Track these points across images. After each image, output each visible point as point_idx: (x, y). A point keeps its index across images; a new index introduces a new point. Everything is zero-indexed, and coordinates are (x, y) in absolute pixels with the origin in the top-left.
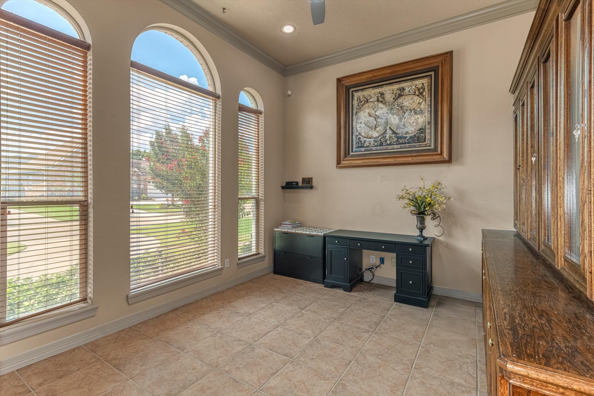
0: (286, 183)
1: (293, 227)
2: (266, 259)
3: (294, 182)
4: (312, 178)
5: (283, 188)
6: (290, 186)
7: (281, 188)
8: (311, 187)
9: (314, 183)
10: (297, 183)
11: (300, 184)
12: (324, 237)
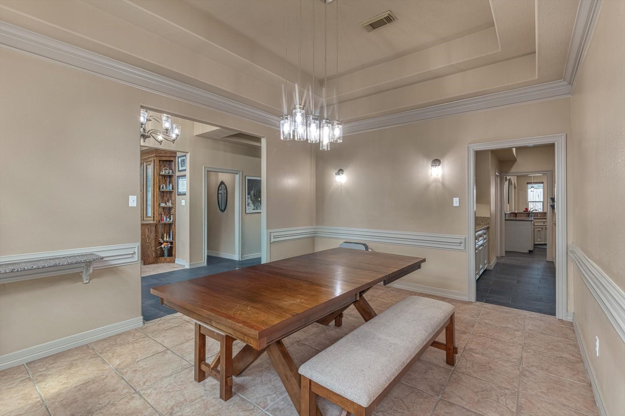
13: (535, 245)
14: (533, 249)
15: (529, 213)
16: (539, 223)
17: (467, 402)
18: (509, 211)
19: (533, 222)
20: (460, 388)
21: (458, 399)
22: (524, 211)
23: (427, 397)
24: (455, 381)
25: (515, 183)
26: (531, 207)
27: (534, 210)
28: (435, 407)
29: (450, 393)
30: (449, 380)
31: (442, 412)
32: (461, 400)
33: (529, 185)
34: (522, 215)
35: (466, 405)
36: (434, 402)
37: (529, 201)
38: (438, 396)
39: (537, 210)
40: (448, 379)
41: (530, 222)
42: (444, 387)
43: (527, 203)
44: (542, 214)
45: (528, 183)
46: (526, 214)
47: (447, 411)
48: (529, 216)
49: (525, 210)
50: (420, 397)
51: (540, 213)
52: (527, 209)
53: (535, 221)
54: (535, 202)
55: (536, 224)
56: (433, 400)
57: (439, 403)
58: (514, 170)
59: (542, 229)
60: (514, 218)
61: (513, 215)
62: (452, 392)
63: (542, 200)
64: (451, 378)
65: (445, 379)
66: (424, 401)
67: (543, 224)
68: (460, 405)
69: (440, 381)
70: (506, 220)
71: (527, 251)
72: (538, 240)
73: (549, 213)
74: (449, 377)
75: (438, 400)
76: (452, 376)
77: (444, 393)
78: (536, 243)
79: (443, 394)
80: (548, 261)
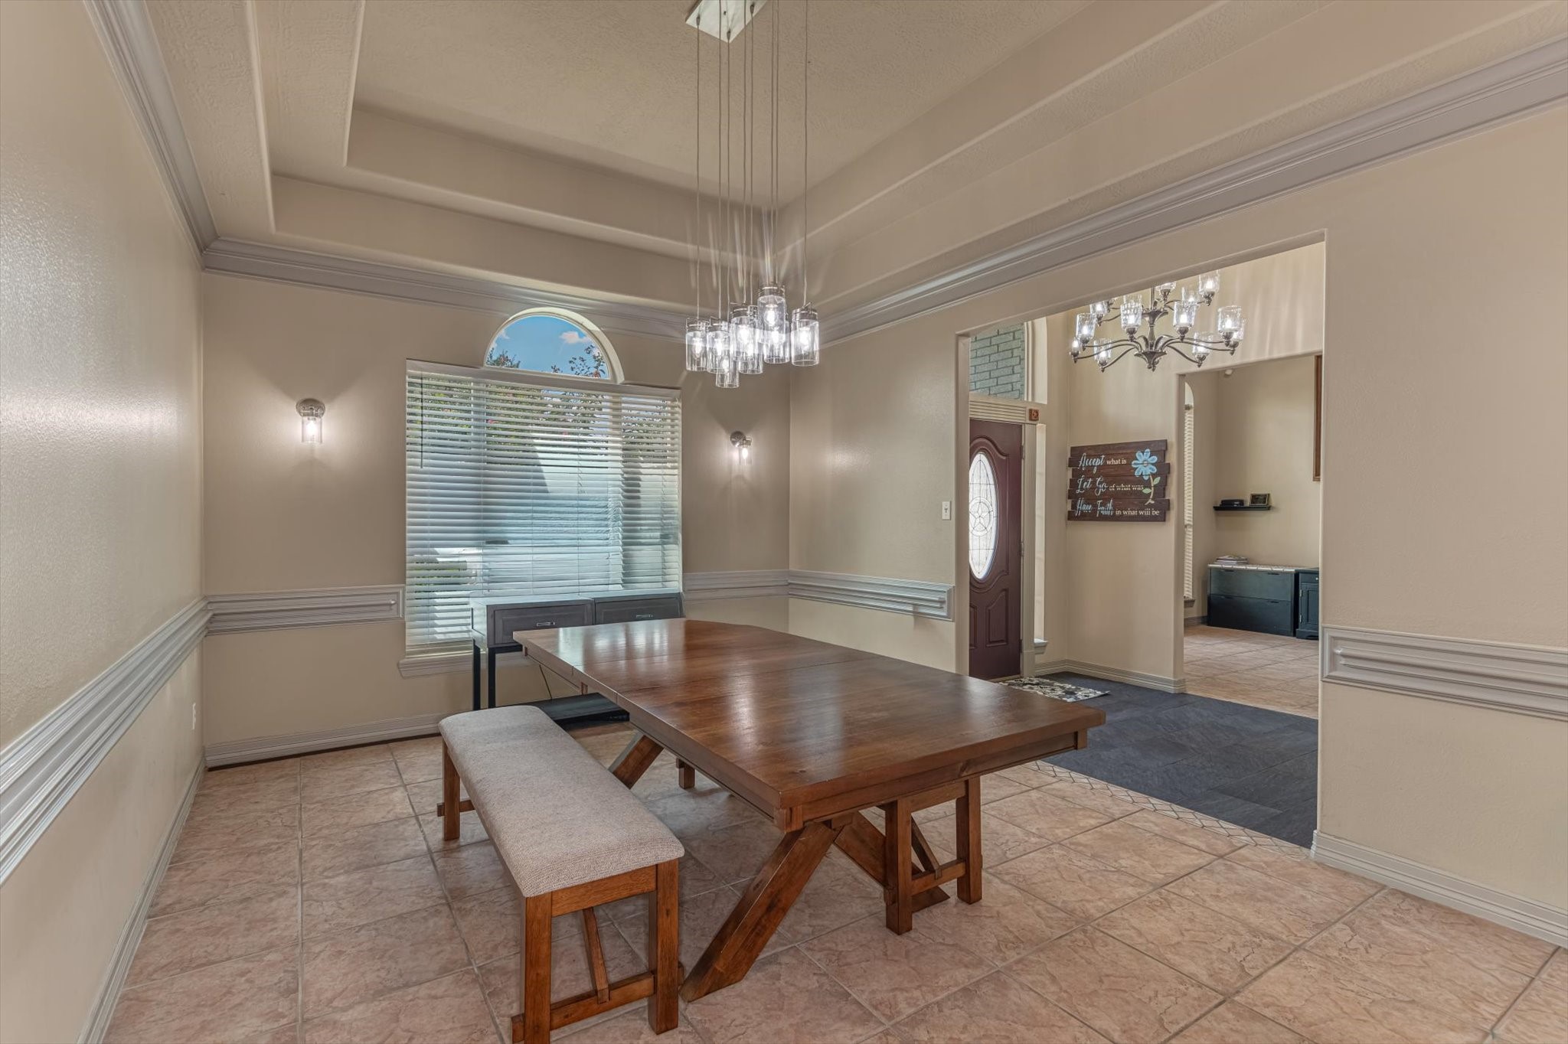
0: (1222, 501)
1: (1238, 564)
2: (1196, 604)
3: (1236, 501)
4: (1269, 495)
5: (1216, 509)
6: (1227, 506)
7: (1213, 510)
8: (1269, 508)
9: (1273, 502)
10: (1242, 502)
11: (1248, 503)
12: (1297, 575)
17: (418, 998)
20: (453, 1018)
21: (440, 991)
23: (495, 948)
24: (479, 1027)
28: (467, 947)
29: (464, 990)
30: (493, 1018)
31: (449, 948)
32: (433, 993)
35: (418, 991)
36: (476, 952)
38: (480, 968)
40: (498, 1021)
42: (487, 992)
47: (441, 955)
50: (506, 941)
56: (481, 953)
57: (466, 958)
62: (464, 995)
64: (493, 1028)
65: (503, 1012)
66: (493, 941)
68: (428, 984)
69: (508, 999)
74: (500, 1027)
75: (472, 961)
76: (496, 1036)
77: (475, 981)
79: (474, 977)
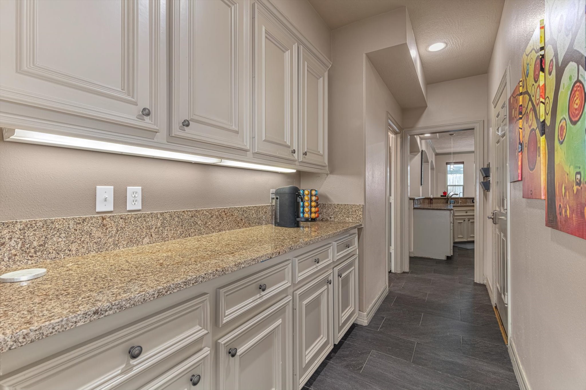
13: (455, 243)
14: (452, 254)
15: (447, 198)
16: (460, 212)
18: (422, 196)
19: (452, 211)
22: (441, 196)
25: (432, 161)
26: (451, 192)
27: (453, 195)
33: (448, 166)
34: (439, 201)
37: (448, 184)
39: (457, 195)
41: (449, 211)
43: (446, 186)
44: (464, 200)
45: (447, 164)
46: (443, 200)
48: (447, 203)
49: (443, 194)
51: (461, 198)
52: (445, 193)
53: (456, 209)
54: (455, 186)
55: (456, 214)
58: (422, 123)
59: (464, 221)
60: (427, 206)
61: (427, 201)
63: (462, 184)
67: (465, 214)
70: (414, 208)
71: (444, 258)
72: (459, 236)
73: (478, 197)
78: (457, 240)
80: (476, 284)
